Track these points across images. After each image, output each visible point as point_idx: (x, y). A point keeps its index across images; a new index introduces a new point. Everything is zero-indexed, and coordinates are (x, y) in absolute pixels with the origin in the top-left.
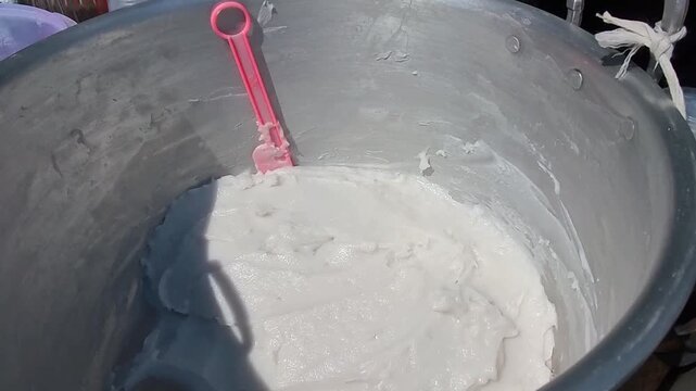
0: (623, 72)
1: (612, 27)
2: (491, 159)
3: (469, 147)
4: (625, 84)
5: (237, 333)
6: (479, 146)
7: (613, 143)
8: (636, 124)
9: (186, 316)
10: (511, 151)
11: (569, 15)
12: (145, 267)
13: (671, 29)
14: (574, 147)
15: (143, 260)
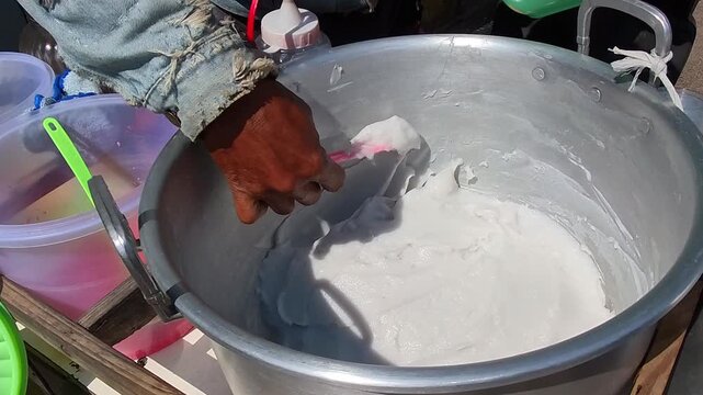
0: (633, 86)
1: (622, 57)
2: (527, 163)
3: (507, 156)
4: (636, 95)
5: (356, 331)
6: (517, 154)
7: (634, 137)
8: (651, 122)
9: (306, 327)
10: (545, 154)
11: (580, 49)
12: (260, 295)
13: (663, 54)
14: (601, 144)
15: (258, 290)
